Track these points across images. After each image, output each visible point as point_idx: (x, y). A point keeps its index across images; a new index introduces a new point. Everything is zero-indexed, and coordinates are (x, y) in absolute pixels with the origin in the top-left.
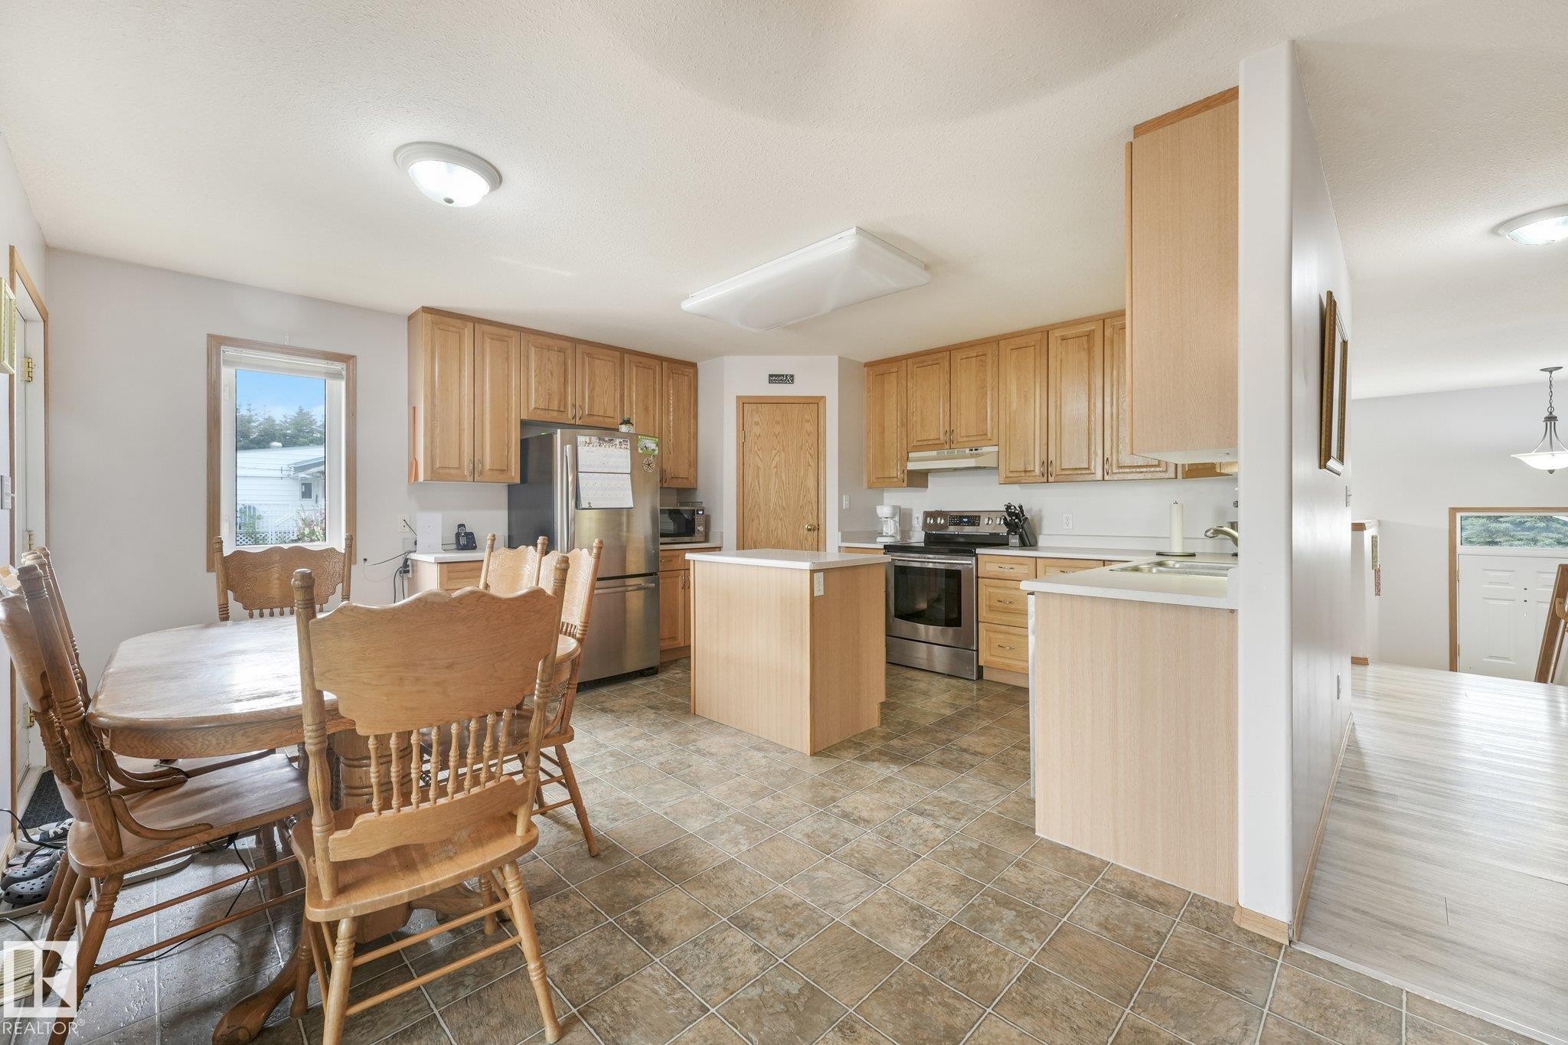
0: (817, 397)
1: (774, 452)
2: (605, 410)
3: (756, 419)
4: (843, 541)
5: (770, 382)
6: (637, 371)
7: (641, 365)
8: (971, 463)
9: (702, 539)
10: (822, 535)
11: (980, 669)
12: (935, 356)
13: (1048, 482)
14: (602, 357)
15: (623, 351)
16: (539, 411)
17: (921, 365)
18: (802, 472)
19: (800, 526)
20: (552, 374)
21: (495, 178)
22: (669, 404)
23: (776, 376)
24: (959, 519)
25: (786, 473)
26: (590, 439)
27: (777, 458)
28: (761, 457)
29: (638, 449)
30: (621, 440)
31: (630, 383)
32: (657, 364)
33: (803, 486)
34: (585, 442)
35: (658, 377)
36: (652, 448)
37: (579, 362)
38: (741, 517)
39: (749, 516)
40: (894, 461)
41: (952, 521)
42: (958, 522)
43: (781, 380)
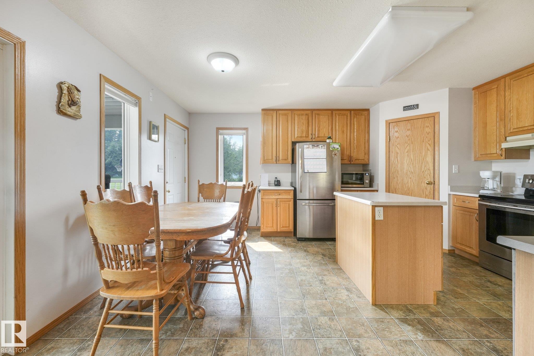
0: (433, 113)
1: (406, 145)
2: (324, 134)
3: (396, 129)
4: (452, 191)
5: (404, 110)
6: (339, 117)
7: (341, 114)
9: (368, 186)
10: (436, 187)
14: (323, 114)
15: (332, 110)
16: (299, 138)
18: (423, 154)
19: (422, 182)
20: (303, 124)
21: (236, 60)
22: (354, 128)
23: (407, 107)
25: (413, 155)
26: (309, 146)
27: (408, 148)
28: (399, 148)
29: (331, 148)
30: (322, 145)
31: (336, 122)
32: (348, 113)
33: (424, 161)
34: (307, 147)
35: (349, 118)
36: (337, 148)
37: (314, 117)
38: (388, 177)
39: (392, 176)
40: (495, 143)
43: (411, 108)
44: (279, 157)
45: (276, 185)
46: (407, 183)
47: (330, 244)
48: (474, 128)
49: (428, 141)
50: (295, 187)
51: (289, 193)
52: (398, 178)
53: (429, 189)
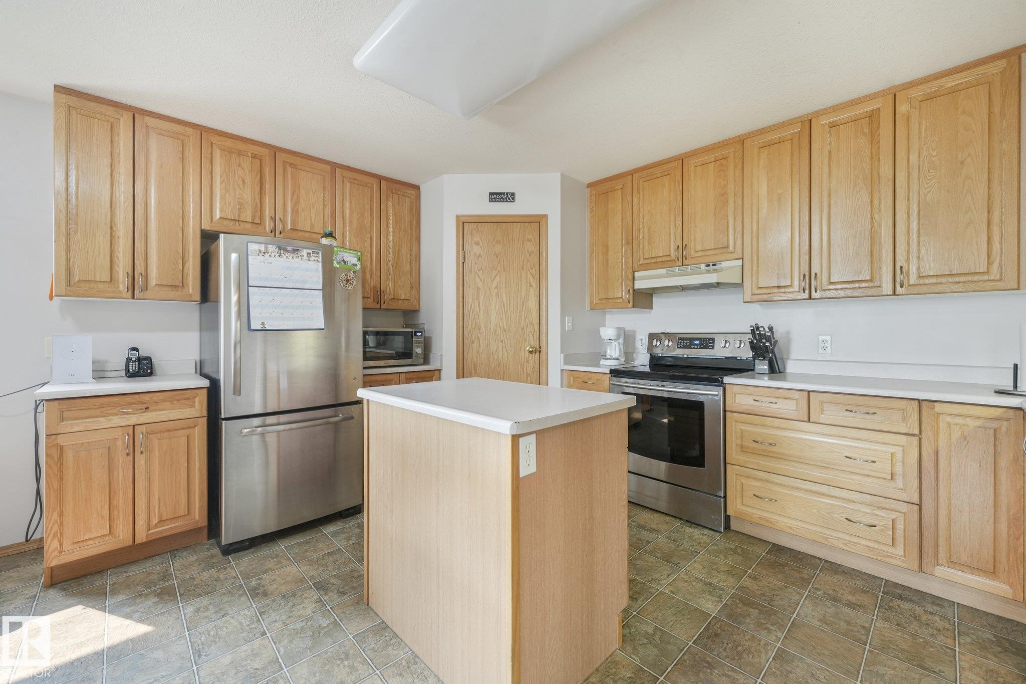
0: (538, 216)
1: (494, 273)
2: (312, 226)
3: (476, 238)
4: (566, 363)
5: (491, 200)
6: (351, 188)
7: (356, 182)
8: (712, 278)
9: (422, 361)
10: (543, 357)
11: (727, 518)
12: (665, 167)
13: (810, 298)
14: (308, 169)
15: (335, 167)
16: (227, 222)
17: (648, 178)
18: (523, 293)
19: (521, 348)
20: (244, 181)
22: (387, 223)
23: (496, 194)
24: (687, 341)
25: (507, 294)
26: (266, 248)
27: (498, 279)
28: (481, 277)
29: (335, 263)
30: (310, 251)
31: (343, 199)
32: (375, 182)
33: (524, 307)
34: (260, 251)
35: (376, 195)
36: (352, 263)
37: (279, 171)
38: (461, 339)
39: (470, 338)
40: (620, 281)
41: (681, 343)
42: (688, 344)
43: (502, 198)
44: (146, 278)
45: (131, 375)
46: (496, 351)
47: (335, 534)
48: (589, 254)
49: (530, 270)
50: (214, 375)
51: (188, 399)
52: (479, 342)
53: (531, 362)
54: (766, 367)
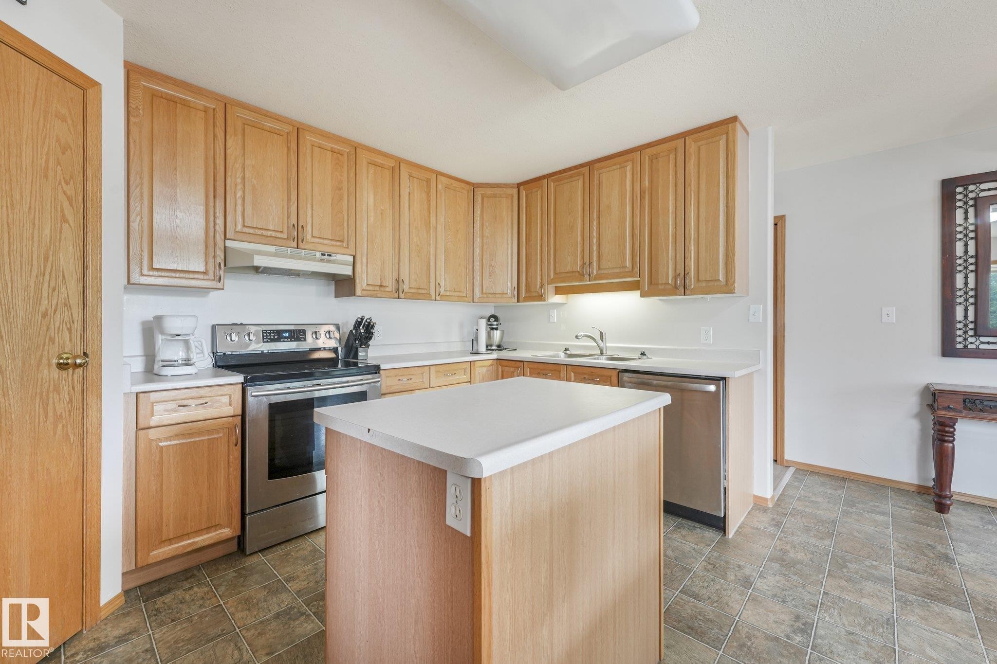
13: (399, 297)
18: (46, 231)
24: (274, 334)
41: (267, 336)
42: (276, 337)
49: (63, 184)
53: (65, 389)
54: (360, 354)
